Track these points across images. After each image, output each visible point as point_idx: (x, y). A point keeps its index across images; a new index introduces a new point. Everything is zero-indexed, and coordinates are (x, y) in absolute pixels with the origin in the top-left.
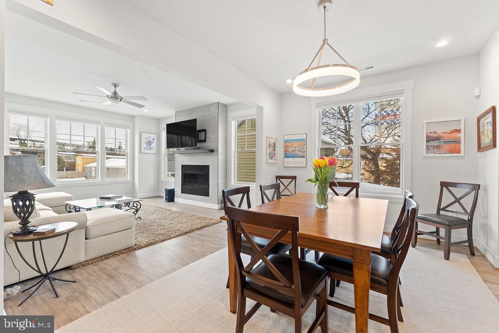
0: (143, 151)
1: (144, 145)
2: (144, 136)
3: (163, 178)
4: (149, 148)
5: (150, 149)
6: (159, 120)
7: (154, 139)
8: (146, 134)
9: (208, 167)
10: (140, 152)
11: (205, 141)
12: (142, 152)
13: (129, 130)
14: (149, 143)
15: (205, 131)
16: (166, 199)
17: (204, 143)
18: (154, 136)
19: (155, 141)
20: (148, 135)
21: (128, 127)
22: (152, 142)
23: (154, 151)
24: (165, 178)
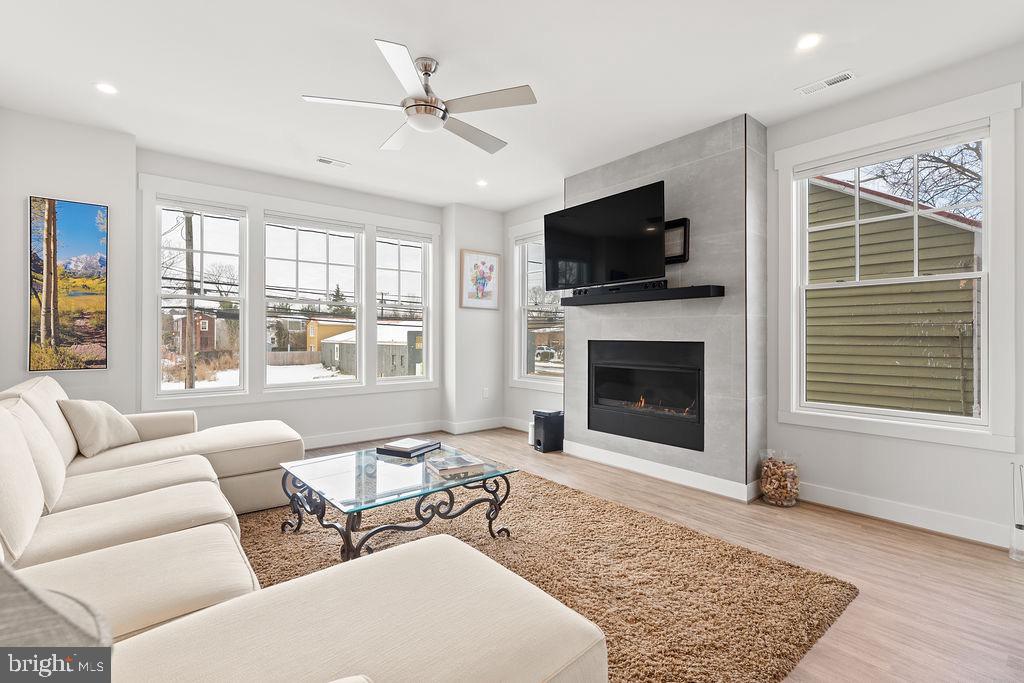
0: (467, 302)
1: (469, 286)
2: (470, 260)
3: (516, 378)
4: (480, 295)
5: (485, 295)
6: (504, 216)
7: (491, 269)
8: (475, 256)
9: (698, 347)
10: (461, 305)
11: (682, 258)
12: (465, 304)
13: (431, 246)
14: (481, 280)
15: (683, 223)
16: (538, 442)
17: (679, 266)
18: (493, 261)
19: (494, 274)
20: (478, 259)
21: (429, 239)
22: (490, 278)
23: (491, 303)
24: (520, 377)
